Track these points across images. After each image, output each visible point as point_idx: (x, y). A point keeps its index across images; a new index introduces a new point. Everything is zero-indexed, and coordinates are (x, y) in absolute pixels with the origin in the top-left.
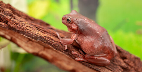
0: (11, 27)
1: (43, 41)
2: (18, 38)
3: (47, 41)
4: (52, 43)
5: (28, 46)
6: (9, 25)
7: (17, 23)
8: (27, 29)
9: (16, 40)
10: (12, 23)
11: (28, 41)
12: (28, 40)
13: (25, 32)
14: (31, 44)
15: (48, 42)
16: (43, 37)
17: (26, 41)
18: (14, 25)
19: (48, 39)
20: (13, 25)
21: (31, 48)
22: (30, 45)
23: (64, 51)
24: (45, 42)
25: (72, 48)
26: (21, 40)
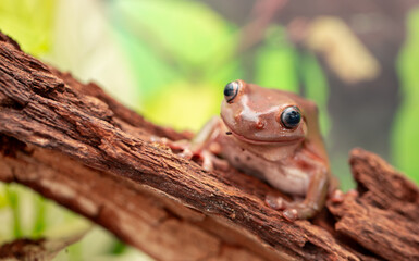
0: (111, 157)
1: (227, 215)
2: (123, 208)
3: (240, 212)
4: (258, 221)
5: (159, 241)
6: (103, 153)
7: (134, 144)
8: (171, 168)
9: (117, 218)
10: (115, 145)
11: (162, 221)
12: (163, 214)
13: (162, 177)
14: (174, 231)
15: (244, 218)
16: (228, 199)
17: (155, 221)
18: (124, 149)
19: (246, 207)
20: (120, 151)
21: (172, 247)
22: (167, 237)
23: (301, 253)
24: (234, 216)
25: (330, 241)
26: (138, 216)
